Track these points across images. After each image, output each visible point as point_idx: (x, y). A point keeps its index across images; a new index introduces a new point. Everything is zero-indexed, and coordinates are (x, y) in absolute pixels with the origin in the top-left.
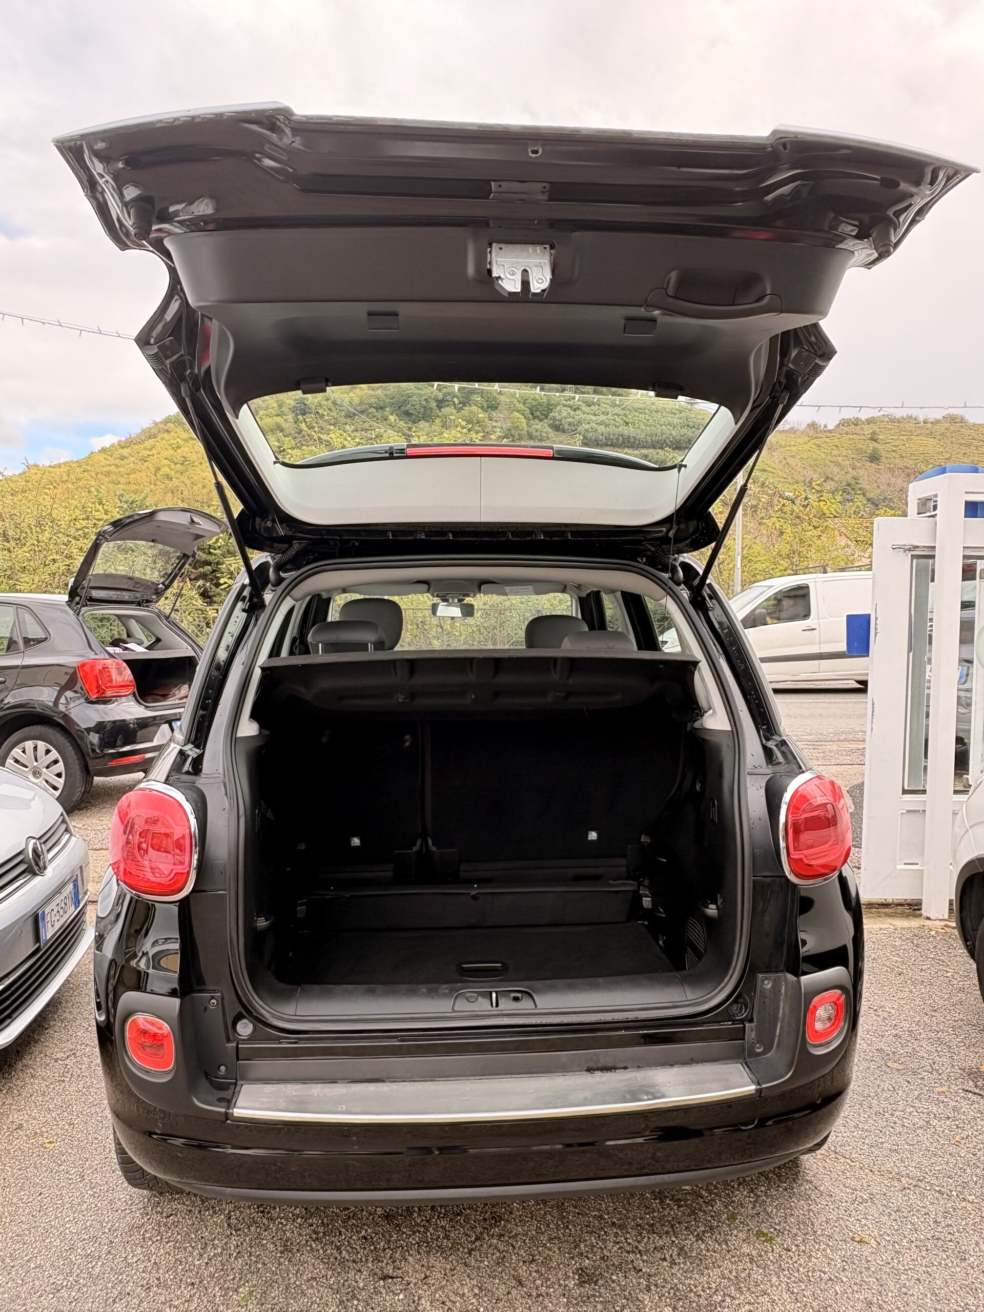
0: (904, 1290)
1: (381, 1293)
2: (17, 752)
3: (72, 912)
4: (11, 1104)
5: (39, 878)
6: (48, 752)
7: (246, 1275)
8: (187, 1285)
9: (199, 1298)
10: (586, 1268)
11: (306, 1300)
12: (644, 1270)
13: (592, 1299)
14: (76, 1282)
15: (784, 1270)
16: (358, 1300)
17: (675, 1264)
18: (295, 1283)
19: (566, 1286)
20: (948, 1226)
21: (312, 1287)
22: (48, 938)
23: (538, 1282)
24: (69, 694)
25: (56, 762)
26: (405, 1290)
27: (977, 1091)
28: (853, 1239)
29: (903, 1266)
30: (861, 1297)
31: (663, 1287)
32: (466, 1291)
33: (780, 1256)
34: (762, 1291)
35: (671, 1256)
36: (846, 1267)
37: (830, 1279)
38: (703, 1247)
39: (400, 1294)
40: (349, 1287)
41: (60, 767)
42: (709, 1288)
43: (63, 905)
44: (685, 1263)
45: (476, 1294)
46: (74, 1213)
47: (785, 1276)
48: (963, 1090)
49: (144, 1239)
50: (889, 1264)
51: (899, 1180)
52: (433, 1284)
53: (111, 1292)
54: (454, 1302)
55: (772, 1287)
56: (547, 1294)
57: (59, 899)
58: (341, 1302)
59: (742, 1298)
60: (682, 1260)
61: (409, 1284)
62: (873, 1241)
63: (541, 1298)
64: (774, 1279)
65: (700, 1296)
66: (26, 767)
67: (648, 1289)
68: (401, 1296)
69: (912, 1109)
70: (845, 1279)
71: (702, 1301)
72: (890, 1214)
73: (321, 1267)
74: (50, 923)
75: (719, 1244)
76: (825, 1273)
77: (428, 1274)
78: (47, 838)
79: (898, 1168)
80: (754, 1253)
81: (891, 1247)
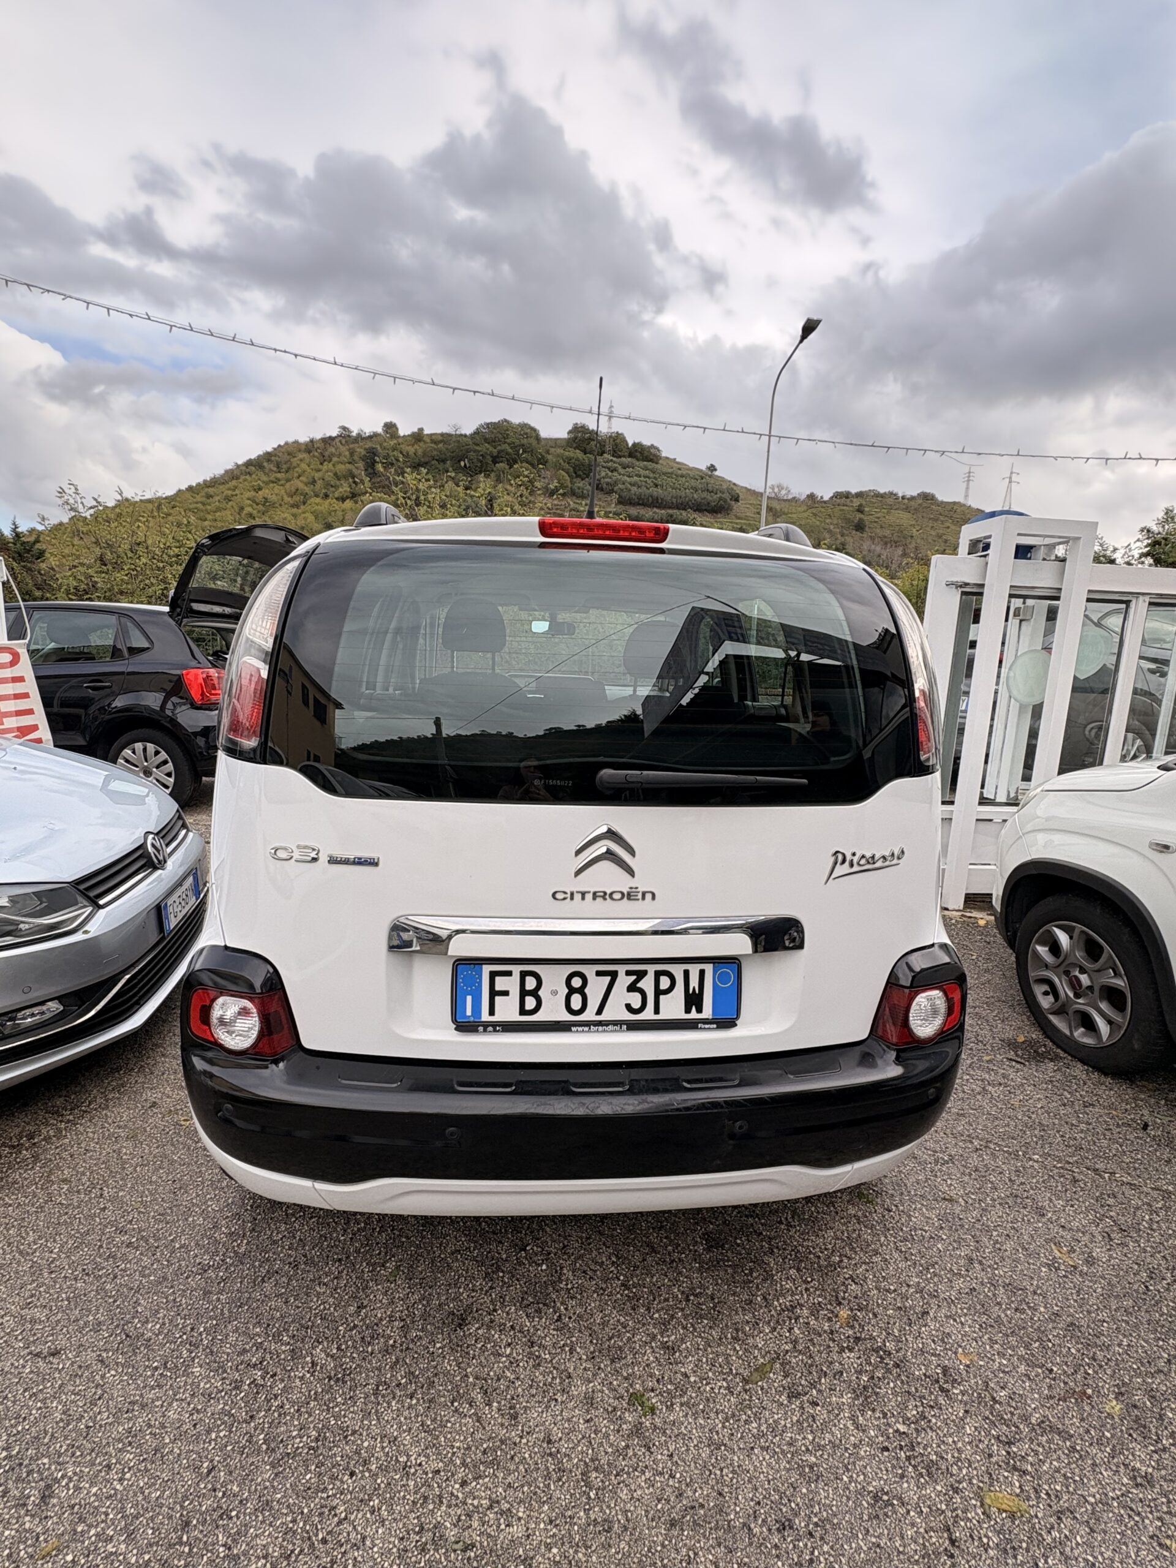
0: (998, 1246)
1: (524, 1264)
2: (127, 752)
3: (193, 902)
4: (144, 1083)
5: (159, 872)
6: (157, 753)
7: (391, 1250)
8: (335, 1261)
9: (347, 1275)
10: (711, 1233)
11: (453, 1274)
12: (764, 1233)
13: (721, 1263)
14: (223, 1261)
15: (889, 1230)
16: (503, 1272)
17: (791, 1226)
18: (439, 1256)
19: (696, 1251)
20: (1022, 1184)
21: (457, 1260)
22: (172, 928)
23: (670, 1248)
24: (175, 699)
25: (165, 762)
26: (547, 1260)
27: (1019, 1060)
28: (944, 1199)
29: (992, 1223)
30: (963, 1254)
31: (784, 1249)
32: (604, 1259)
33: (884, 1216)
34: (873, 1250)
35: (786, 1219)
36: (943, 1225)
37: (931, 1237)
38: (813, 1209)
39: (543, 1263)
40: (493, 1259)
41: (170, 767)
42: (826, 1249)
43: (184, 897)
44: (799, 1225)
45: (613, 1262)
46: (214, 1190)
47: (891, 1235)
48: (1007, 1059)
49: (287, 1215)
50: (979, 1221)
51: (971, 1142)
52: (573, 1254)
53: (259, 1271)
54: (595, 1271)
55: (881, 1246)
56: (679, 1259)
57: (179, 892)
58: (487, 1274)
59: (857, 1258)
60: (797, 1223)
61: (549, 1254)
62: (961, 1200)
63: (675, 1264)
64: (883, 1239)
65: (819, 1257)
66: (137, 767)
67: (772, 1253)
68: (544, 1267)
69: (968, 1077)
70: (944, 1237)
71: (823, 1263)
72: (970, 1175)
73: (463, 1239)
74: (172, 915)
75: (827, 1206)
76: (926, 1231)
77: (566, 1243)
78: (166, 834)
79: (968, 1131)
80: (860, 1214)
81: (977, 1205)
